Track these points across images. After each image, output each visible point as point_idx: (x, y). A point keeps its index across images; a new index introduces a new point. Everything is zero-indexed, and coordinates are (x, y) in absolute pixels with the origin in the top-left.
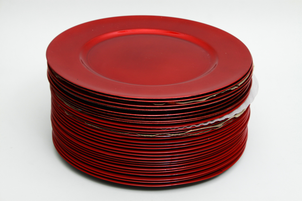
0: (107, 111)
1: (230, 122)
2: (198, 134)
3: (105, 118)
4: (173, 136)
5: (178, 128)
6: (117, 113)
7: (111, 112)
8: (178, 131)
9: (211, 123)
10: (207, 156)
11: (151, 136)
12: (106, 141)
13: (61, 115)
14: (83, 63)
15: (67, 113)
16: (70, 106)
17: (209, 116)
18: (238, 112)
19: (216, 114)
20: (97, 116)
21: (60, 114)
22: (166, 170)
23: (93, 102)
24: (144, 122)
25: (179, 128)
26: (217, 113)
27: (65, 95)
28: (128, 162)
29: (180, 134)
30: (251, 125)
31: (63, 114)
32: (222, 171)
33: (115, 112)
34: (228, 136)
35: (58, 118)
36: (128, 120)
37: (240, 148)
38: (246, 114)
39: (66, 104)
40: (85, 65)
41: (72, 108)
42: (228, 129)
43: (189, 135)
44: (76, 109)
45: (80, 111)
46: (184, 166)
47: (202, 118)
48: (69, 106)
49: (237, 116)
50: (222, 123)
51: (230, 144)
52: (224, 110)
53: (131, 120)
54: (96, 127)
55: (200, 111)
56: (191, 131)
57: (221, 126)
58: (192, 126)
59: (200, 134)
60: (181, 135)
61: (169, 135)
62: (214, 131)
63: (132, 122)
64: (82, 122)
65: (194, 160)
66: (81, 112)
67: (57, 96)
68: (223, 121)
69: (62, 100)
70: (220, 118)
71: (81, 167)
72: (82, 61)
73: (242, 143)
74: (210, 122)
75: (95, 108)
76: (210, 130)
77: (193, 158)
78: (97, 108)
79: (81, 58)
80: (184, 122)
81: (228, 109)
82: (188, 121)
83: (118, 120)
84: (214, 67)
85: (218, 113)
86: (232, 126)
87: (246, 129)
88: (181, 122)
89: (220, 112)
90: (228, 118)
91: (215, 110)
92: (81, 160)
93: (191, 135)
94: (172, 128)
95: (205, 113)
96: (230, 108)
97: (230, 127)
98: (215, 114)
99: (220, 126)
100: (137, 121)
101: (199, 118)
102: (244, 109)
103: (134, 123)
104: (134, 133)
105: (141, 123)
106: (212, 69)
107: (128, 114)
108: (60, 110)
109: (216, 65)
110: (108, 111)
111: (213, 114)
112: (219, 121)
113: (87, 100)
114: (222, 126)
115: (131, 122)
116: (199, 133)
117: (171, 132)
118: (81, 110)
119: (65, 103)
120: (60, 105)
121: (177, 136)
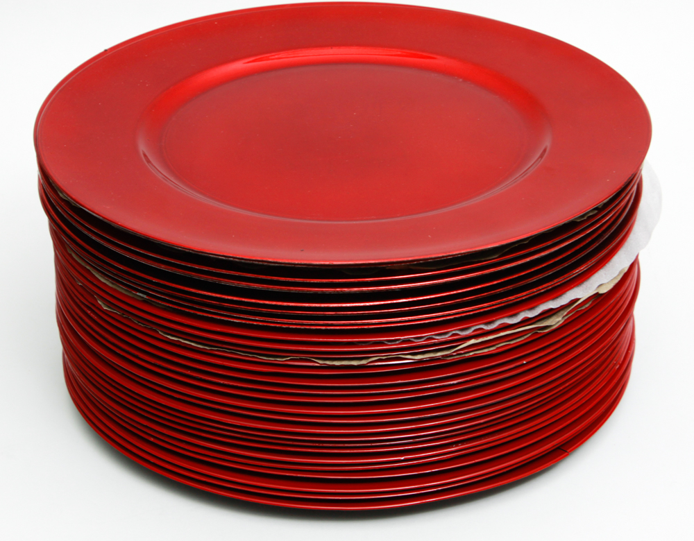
0: (223, 297)
1: (583, 308)
2: (492, 349)
3: (219, 318)
4: (421, 361)
5: (434, 337)
6: (253, 301)
7: (235, 299)
8: (435, 345)
9: (531, 314)
10: (522, 412)
11: (355, 363)
12: (222, 382)
13: (85, 309)
14: (149, 161)
15: (103, 306)
16: (113, 284)
17: (523, 295)
18: (603, 280)
19: (542, 289)
20: (192, 312)
21: (83, 306)
22: (402, 458)
23: (179, 272)
24: (332, 325)
25: (437, 337)
26: (545, 286)
27: (96, 253)
28: (291, 443)
29: (439, 354)
30: (642, 312)
31: (93, 308)
32: (566, 452)
33: (246, 300)
34: (581, 350)
35: (77, 318)
36: (286, 321)
37: (615, 381)
38: (628, 283)
39: (100, 278)
40: (158, 169)
41: (118, 289)
42: (580, 329)
43: (467, 355)
44: (130, 292)
45: (143, 297)
46: (456, 443)
47: (502, 303)
48: (110, 285)
49: (603, 290)
50: (562, 312)
51: (587, 371)
52: (566, 276)
53: (294, 321)
54: (193, 344)
55: (495, 283)
56: (473, 341)
57: (558, 322)
58: (473, 329)
59: (498, 348)
60: (443, 356)
61: (410, 359)
62: (540, 338)
63: (298, 327)
64: (151, 329)
65: (485, 425)
66: (145, 301)
67: (70, 255)
68: (563, 308)
69: (88, 267)
70: (554, 298)
71: (152, 460)
72: (145, 155)
73: (621, 365)
74: (527, 312)
75: (187, 289)
76: (526, 337)
77: (482, 421)
78: (193, 290)
79: (142, 147)
80: (450, 319)
81: (577, 271)
82: (463, 315)
83: (257, 320)
84: (541, 156)
85: (549, 285)
86: (589, 320)
87: (630, 324)
88: (442, 319)
89: (555, 281)
90: (578, 297)
91: (541, 276)
92: (152, 439)
93: (471, 354)
94: (415, 338)
95: (510, 287)
96: (583, 268)
97: (586, 322)
98: (540, 288)
99: (556, 321)
100: (313, 322)
101: (493, 303)
102: (623, 269)
103: (302, 327)
104: (303, 357)
105: (324, 328)
106: (533, 163)
107: (285, 304)
108: (82, 295)
109: (545, 150)
110: (226, 297)
111: (535, 290)
112: (551, 310)
113: (163, 267)
114: (561, 323)
115: (294, 327)
116: (494, 348)
117: (414, 349)
118: (145, 296)
119: (97, 276)
120: (81, 283)
121: (432, 360)
